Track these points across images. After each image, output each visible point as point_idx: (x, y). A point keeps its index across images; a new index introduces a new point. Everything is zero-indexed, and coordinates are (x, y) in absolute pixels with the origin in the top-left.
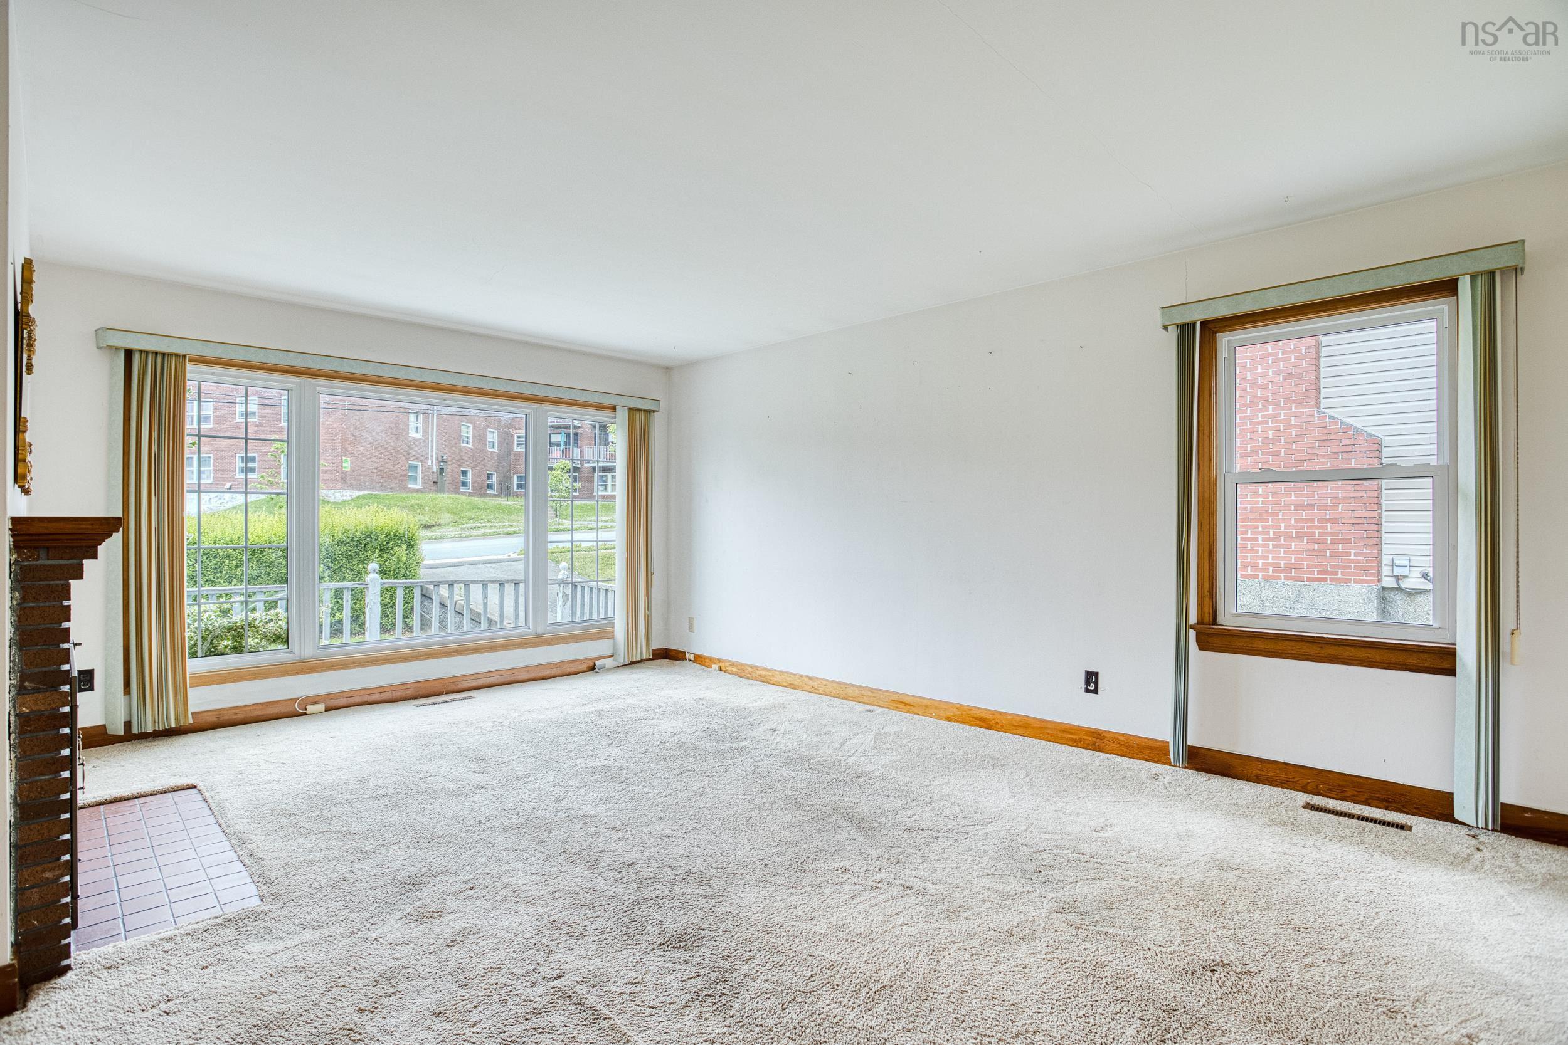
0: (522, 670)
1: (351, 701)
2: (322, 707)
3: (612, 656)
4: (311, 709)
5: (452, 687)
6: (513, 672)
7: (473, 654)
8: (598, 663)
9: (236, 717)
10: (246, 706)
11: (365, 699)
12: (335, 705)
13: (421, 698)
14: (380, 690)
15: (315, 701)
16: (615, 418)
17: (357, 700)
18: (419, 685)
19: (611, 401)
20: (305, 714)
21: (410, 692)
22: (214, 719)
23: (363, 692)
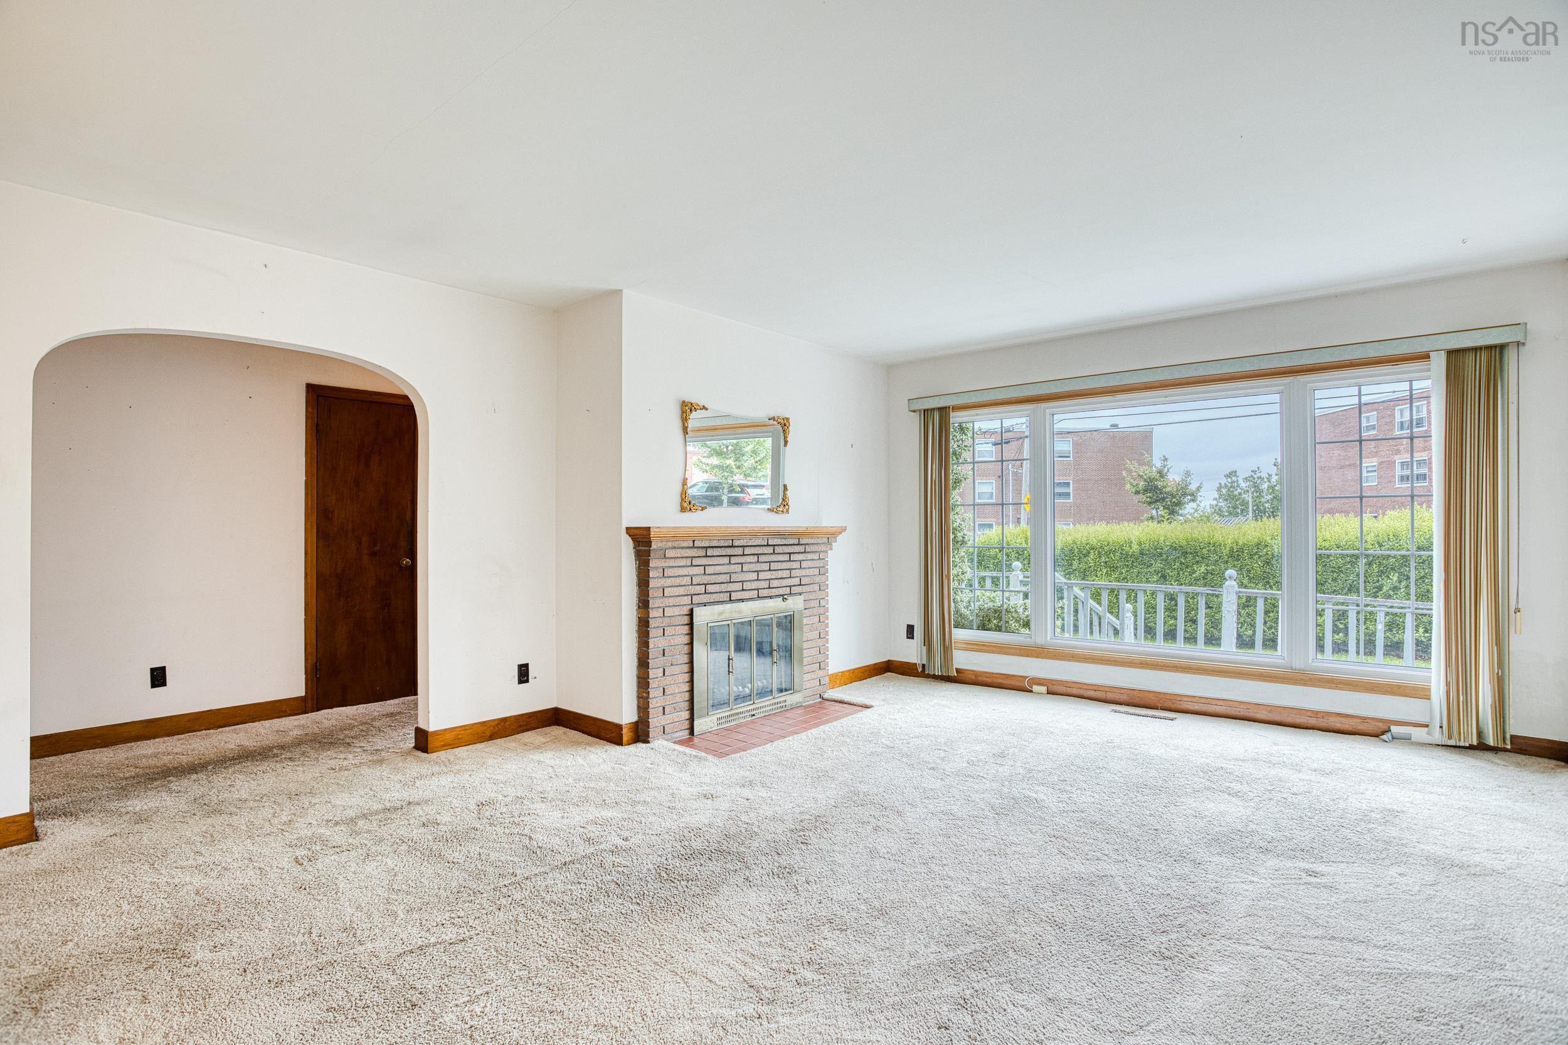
0: (1262, 707)
1: (1069, 690)
2: (1043, 689)
3: (1427, 726)
4: (1035, 688)
5: (1168, 704)
6: (1249, 707)
7: (1194, 673)
8: (1394, 729)
9: (986, 679)
10: (993, 673)
11: (1081, 692)
12: (1057, 690)
13: (1133, 706)
14: (1096, 688)
15: (1040, 682)
16: (1429, 370)
17: (1075, 691)
18: (1132, 692)
19: (1419, 347)
20: (1031, 691)
21: (1123, 698)
22: (973, 677)
23: (1080, 686)
